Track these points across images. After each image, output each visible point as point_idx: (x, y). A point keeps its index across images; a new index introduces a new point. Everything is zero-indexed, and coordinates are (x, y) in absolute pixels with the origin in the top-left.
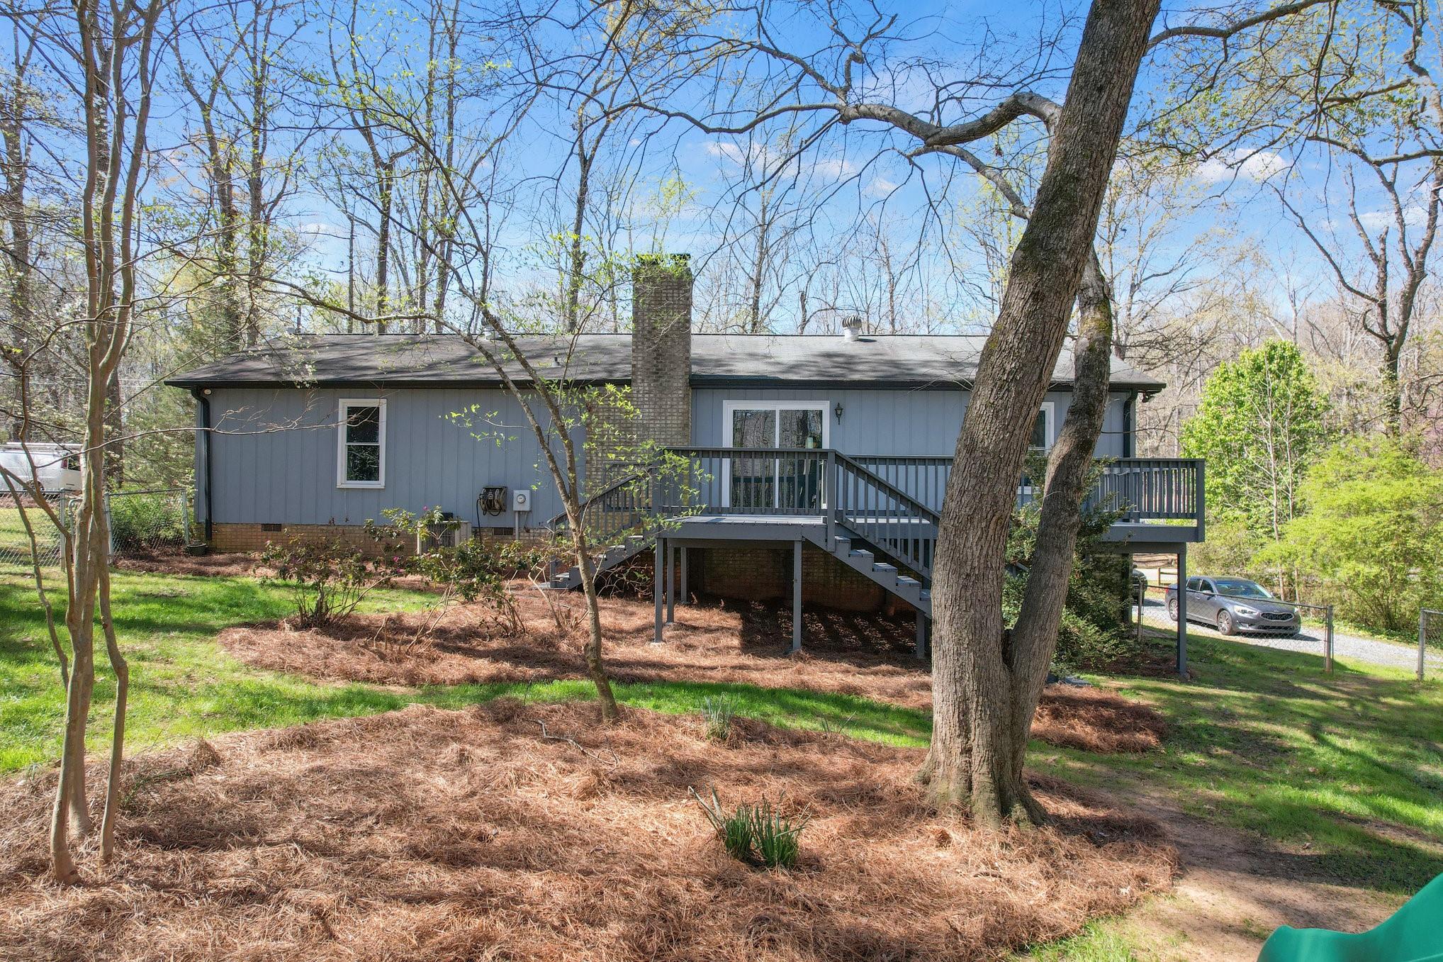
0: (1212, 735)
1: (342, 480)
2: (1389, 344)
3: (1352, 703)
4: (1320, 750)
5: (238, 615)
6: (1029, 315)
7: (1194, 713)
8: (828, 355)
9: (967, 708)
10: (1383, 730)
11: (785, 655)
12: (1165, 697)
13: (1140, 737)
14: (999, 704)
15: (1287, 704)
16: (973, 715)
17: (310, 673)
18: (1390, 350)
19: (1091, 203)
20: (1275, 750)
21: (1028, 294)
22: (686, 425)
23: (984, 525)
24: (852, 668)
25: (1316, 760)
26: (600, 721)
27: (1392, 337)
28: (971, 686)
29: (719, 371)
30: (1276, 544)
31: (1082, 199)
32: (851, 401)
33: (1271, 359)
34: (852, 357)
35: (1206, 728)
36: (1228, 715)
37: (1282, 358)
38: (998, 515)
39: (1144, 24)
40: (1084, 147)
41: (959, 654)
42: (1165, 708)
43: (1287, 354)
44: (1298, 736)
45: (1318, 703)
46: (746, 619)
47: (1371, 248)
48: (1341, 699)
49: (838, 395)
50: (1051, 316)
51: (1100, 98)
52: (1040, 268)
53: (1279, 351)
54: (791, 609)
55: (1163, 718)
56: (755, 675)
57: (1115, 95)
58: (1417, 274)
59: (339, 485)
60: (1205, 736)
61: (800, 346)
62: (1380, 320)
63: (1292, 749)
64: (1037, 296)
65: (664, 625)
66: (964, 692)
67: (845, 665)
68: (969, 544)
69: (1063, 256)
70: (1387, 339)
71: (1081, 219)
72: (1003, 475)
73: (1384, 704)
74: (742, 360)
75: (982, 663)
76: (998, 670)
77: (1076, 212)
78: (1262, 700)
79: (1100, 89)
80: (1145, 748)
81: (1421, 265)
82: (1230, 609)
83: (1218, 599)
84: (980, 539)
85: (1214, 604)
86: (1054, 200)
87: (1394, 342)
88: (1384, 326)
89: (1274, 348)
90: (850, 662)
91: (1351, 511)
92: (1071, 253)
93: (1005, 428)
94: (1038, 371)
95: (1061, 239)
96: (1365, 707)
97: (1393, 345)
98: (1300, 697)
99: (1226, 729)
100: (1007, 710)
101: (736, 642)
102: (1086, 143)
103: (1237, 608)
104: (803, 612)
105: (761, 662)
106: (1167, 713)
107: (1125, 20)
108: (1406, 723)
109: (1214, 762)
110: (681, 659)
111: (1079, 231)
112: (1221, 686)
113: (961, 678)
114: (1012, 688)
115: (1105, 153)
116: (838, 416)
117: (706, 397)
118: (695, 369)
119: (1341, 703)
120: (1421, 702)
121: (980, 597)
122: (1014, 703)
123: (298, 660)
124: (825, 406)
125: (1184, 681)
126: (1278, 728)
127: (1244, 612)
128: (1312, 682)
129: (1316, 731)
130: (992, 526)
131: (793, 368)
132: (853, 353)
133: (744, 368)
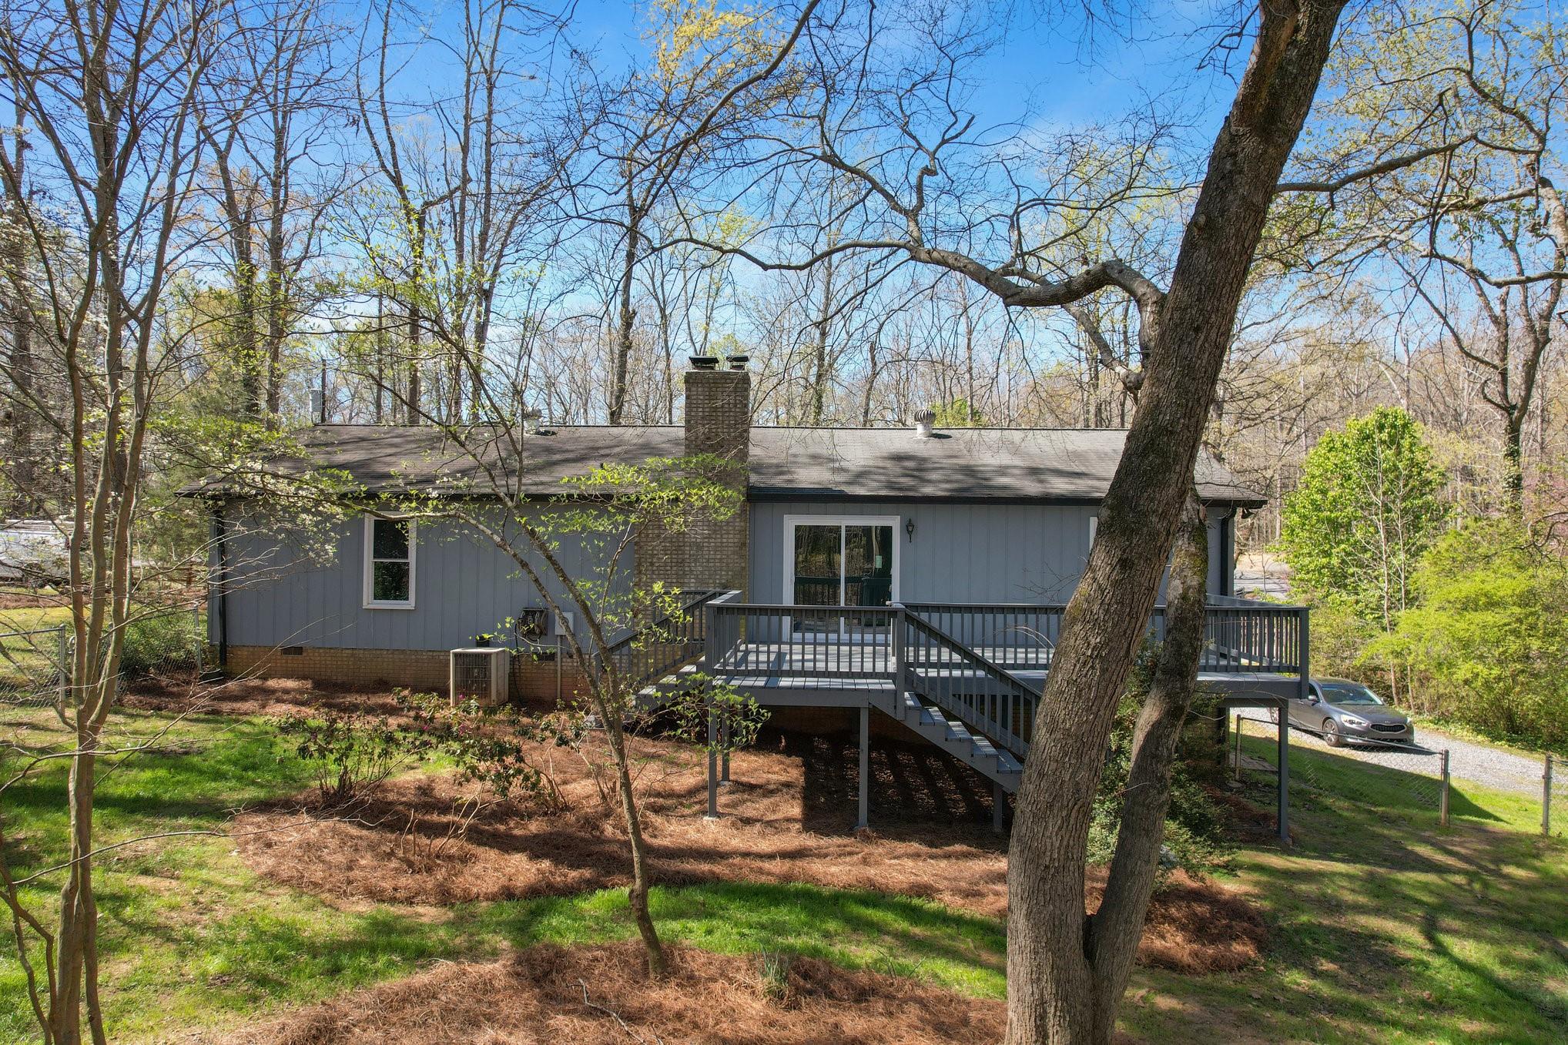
0: (1316, 941)
1: (368, 601)
2: (1510, 414)
3: (1472, 876)
4: (1437, 961)
5: (253, 783)
6: (1116, 584)
7: (1298, 903)
8: (898, 458)
9: (1045, 1011)
10: (1507, 923)
11: (850, 833)
12: (1264, 878)
13: (1237, 948)
14: (1079, 1008)
15: (1399, 882)
16: (1051, 1021)
17: (330, 891)
18: (1511, 421)
19: (1186, 458)
20: (1386, 963)
21: (1116, 560)
22: (744, 544)
23: (1064, 813)
24: (924, 849)
25: (1431, 979)
26: (646, 975)
27: (1514, 407)
28: (1049, 989)
29: (778, 482)
30: (1387, 637)
31: (1176, 454)
32: (924, 517)
33: (1381, 428)
34: (924, 460)
35: (1308, 930)
36: (1334, 906)
37: (1393, 426)
38: (1080, 803)
39: (1245, 257)
40: (1179, 396)
41: (1036, 953)
42: (1265, 898)
43: (1399, 423)
44: (1408, 936)
45: (1431, 878)
46: (809, 769)
47: (1491, 309)
48: (1459, 872)
49: (910, 510)
50: (1140, 585)
51: (1196, 339)
52: (1128, 532)
53: (1390, 419)
54: (857, 745)
55: (1260, 913)
56: (817, 867)
57: (1213, 335)
58: (1541, 341)
59: (365, 605)
60: (1309, 942)
61: (868, 443)
62: (1500, 388)
63: (1406, 961)
64: (1125, 564)
65: (718, 785)
66: (1042, 995)
67: (915, 846)
68: (1048, 834)
69: (1154, 519)
70: (1508, 409)
71: (1175, 477)
72: (1086, 760)
73: (1506, 877)
74: (805, 465)
75: (1061, 963)
76: (1080, 971)
77: (1169, 469)
78: (1371, 877)
79: (1197, 330)
80: (1243, 964)
81: (1545, 331)
82: (1336, 717)
83: (1323, 704)
84: (1060, 828)
85: (1320, 711)
86: (1144, 454)
87: (1516, 414)
88: (1505, 395)
89: (1386, 416)
90: (922, 841)
91: (1468, 605)
92: (1163, 516)
93: (1089, 709)
94: (1126, 645)
95: (1152, 500)
96: (1486, 885)
97: (1514, 414)
98: (1413, 869)
99: (1333, 930)
100: (1088, 1014)
101: (796, 810)
102: (1182, 389)
103: (1345, 718)
104: (871, 749)
105: (824, 841)
106: (1266, 905)
107: (1223, 254)
108: (1530, 909)
109: (1317, 983)
110: (737, 841)
111: (1172, 491)
112: (1324, 855)
113: (1039, 979)
114: (1094, 988)
115: (1202, 401)
116: (910, 533)
117: (765, 511)
118: (754, 478)
119: (1459, 879)
120: (1545, 873)
121: (1060, 891)
122: (1096, 1004)
123: (317, 873)
124: (895, 522)
125: (1287, 851)
126: (1389, 926)
127: (1352, 722)
128: (1426, 841)
129: (1430, 930)
130: (1073, 815)
131: (860, 476)
132: (925, 454)
133: (809, 477)
